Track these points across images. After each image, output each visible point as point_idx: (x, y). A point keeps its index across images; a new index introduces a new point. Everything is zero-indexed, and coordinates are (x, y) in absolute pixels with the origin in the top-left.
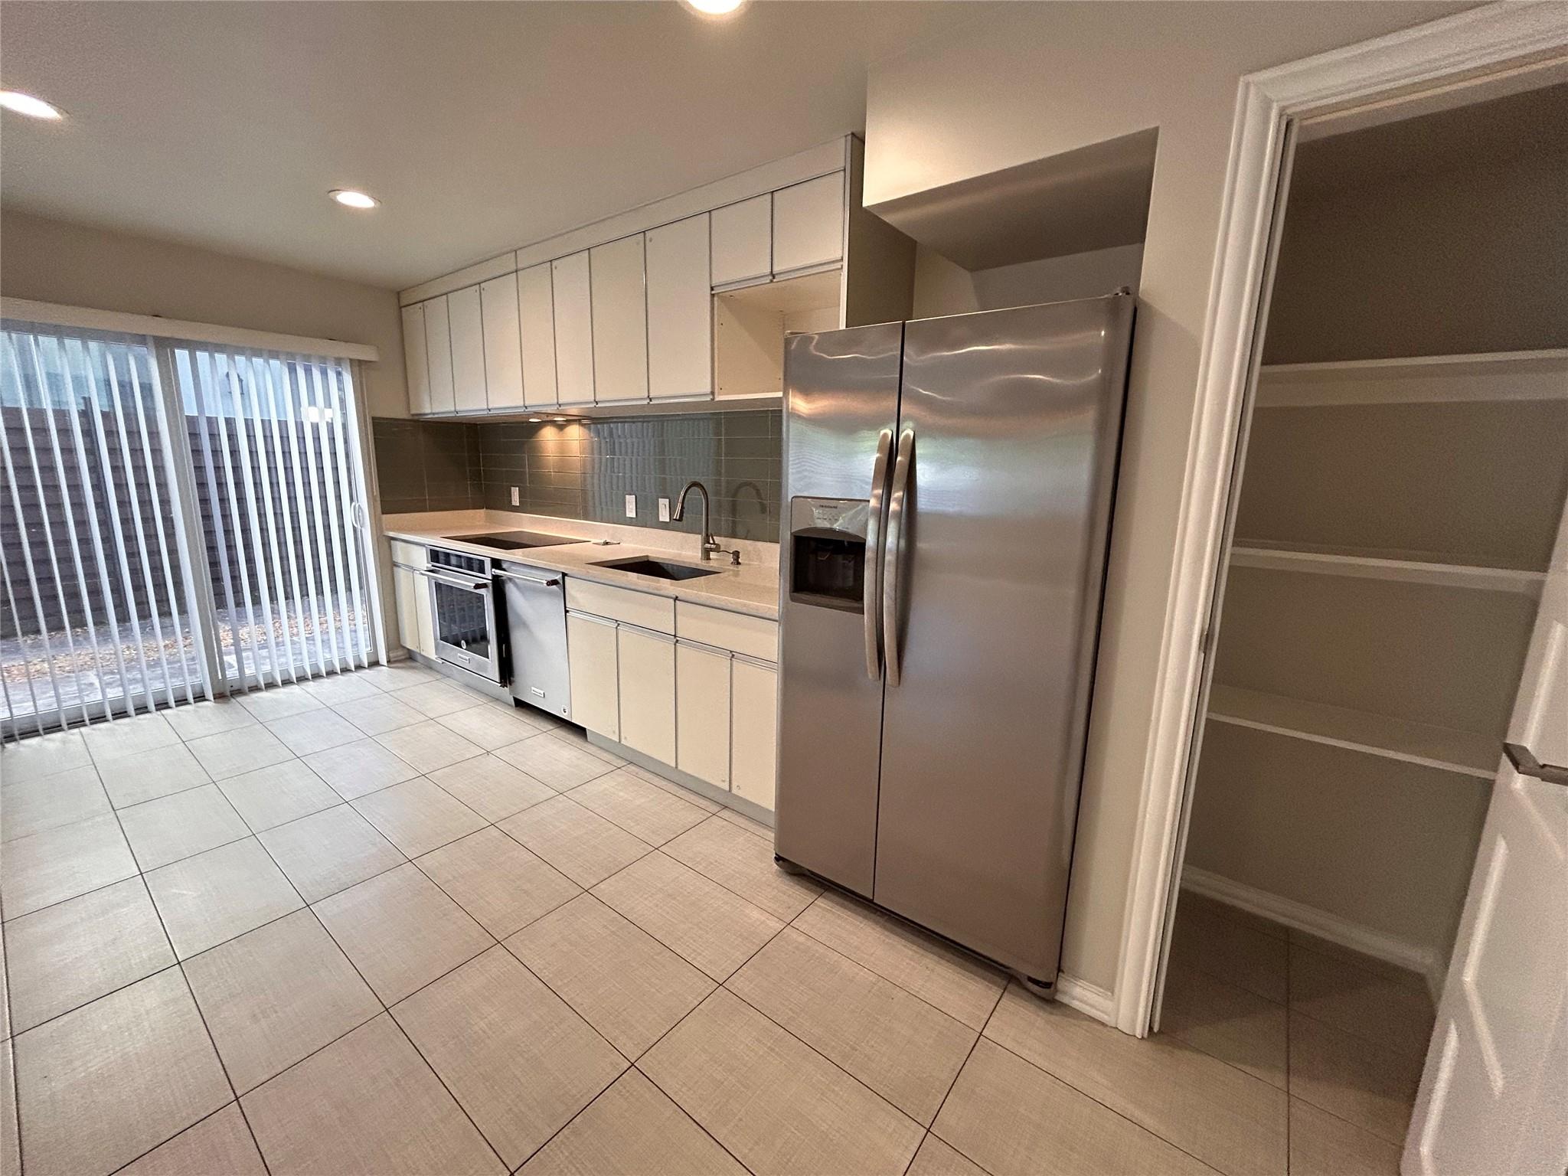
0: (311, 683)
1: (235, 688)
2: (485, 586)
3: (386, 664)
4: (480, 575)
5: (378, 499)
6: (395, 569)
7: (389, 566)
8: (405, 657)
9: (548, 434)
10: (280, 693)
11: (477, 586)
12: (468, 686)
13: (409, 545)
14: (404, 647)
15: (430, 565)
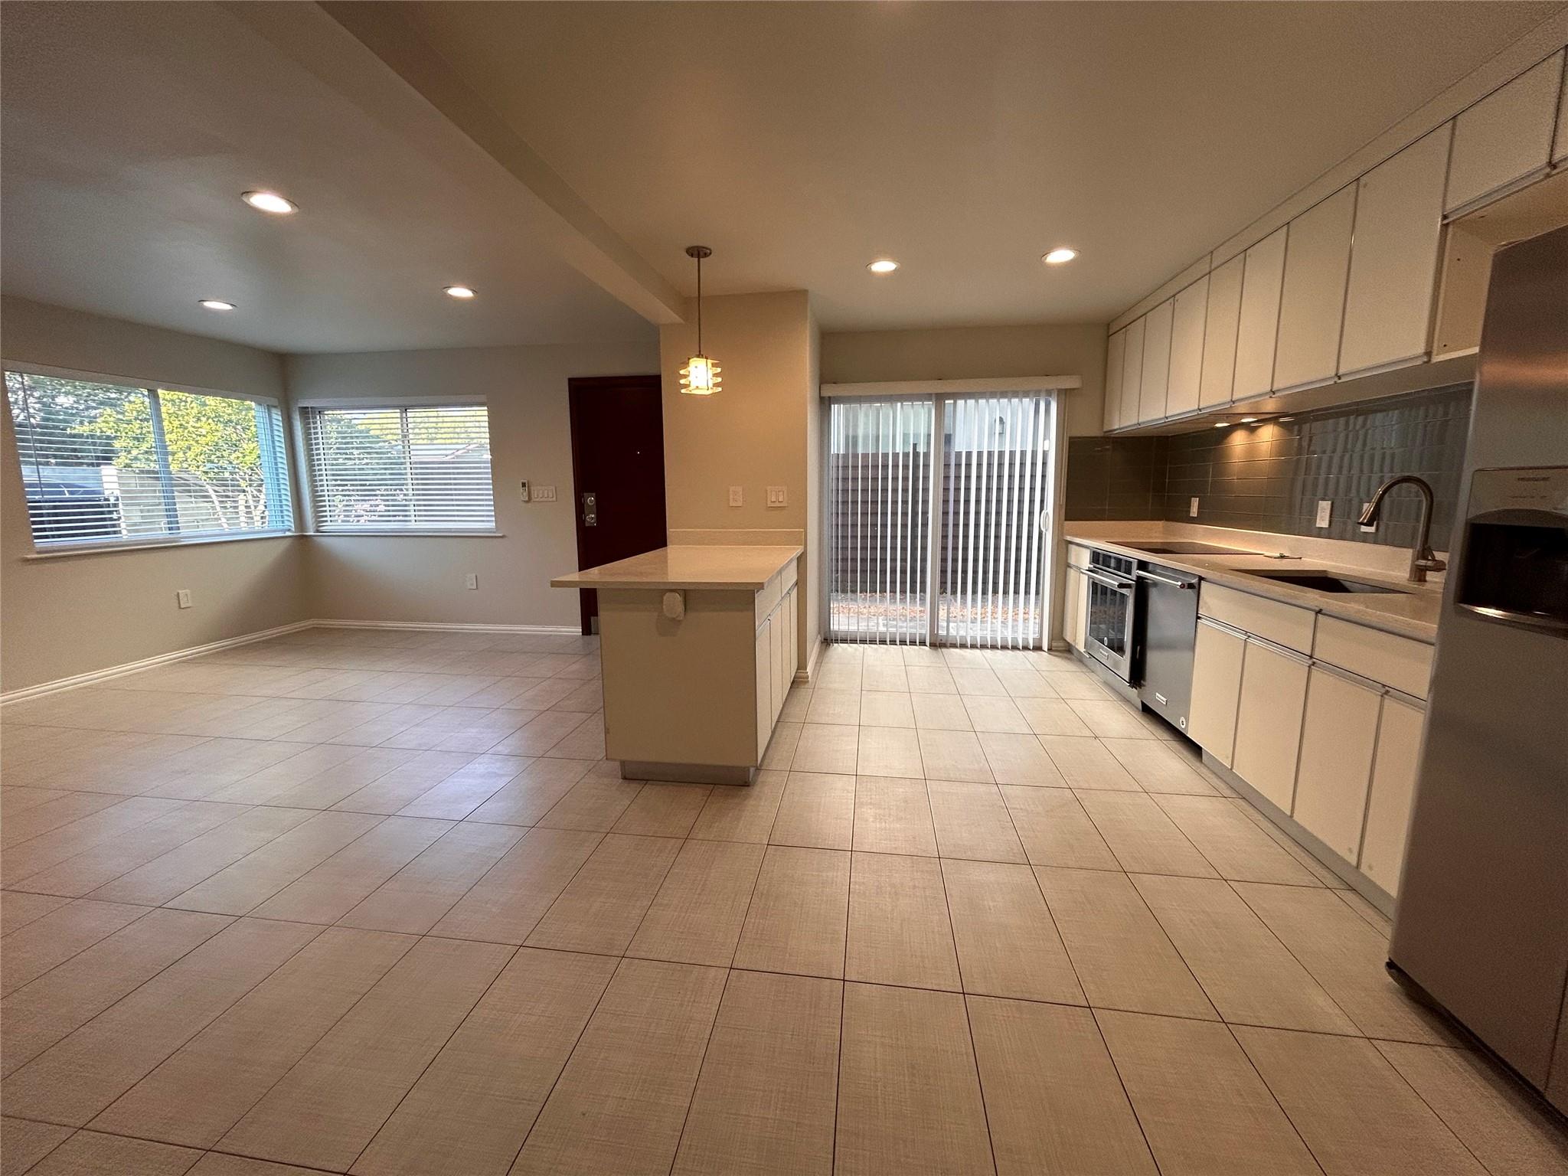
0: (989, 651)
1: (943, 642)
2: (1128, 586)
3: (1046, 650)
4: (1125, 575)
5: (1064, 506)
6: (1068, 569)
7: (1063, 566)
8: (1062, 648)
9: (1238, 440)
10: (967, 652)
11: (1121, 586)
12: (1106, 683)
13: (1081, 548)
14: (1065, 640)
15: (1092, 566)
